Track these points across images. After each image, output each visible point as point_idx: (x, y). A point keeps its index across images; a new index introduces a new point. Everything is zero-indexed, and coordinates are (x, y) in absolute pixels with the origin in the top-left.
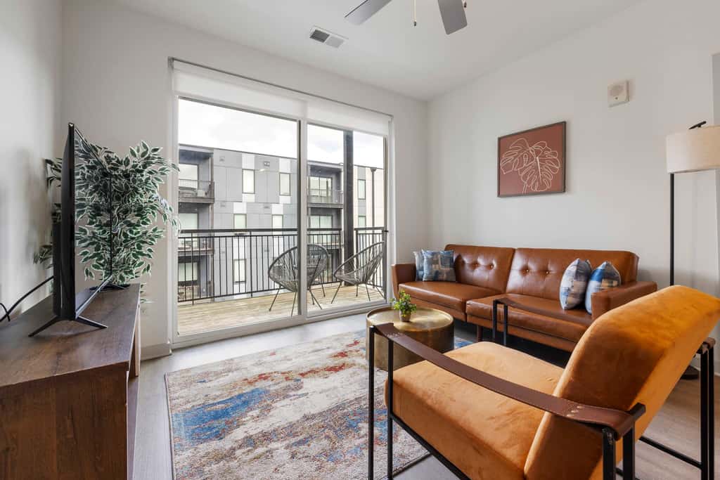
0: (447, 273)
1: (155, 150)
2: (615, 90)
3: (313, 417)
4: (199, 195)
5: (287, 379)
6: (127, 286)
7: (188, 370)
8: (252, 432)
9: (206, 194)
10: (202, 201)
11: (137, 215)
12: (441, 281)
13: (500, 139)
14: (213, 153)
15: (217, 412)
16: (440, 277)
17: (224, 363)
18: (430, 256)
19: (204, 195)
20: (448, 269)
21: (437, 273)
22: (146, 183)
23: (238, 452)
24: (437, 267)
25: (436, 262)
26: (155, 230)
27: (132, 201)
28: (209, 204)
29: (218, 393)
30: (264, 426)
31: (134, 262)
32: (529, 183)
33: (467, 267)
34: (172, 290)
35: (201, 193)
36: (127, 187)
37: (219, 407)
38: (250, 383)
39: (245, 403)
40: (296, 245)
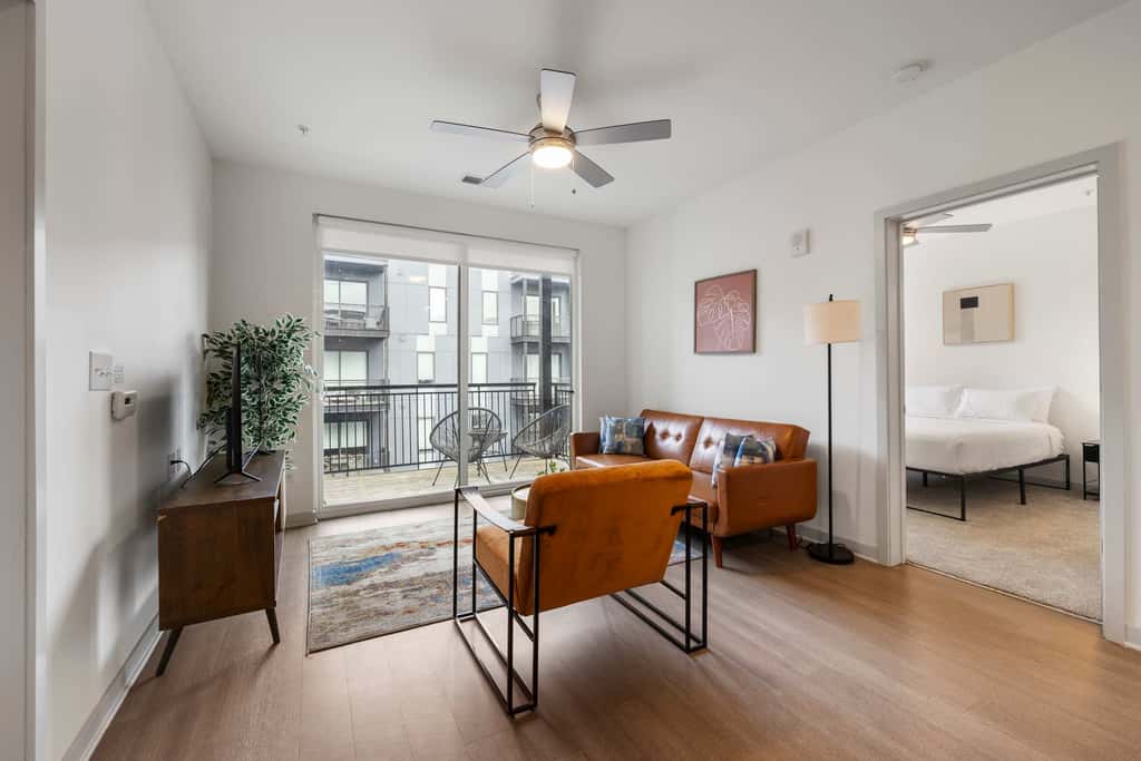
0: (632, 446)
1: (298, 321)
2: (796, 240)
3: (434, 574)
4: (368, 327)
5: (423, 547)
6: (273, 452)
7: (330, 537)
8: (376, 582)
9: (378, 324)
10: (372, 335)
11: (283, 383)
12: (625, 454)
13: (696, 284)
14: (386, 266)
15: (350, 568)
16: (623, 450)
17: (367, 533)
18: (613, 425)
19: (375, 327)
20: (635, 440)
21: (620, 444)
22: (291, 352)
23: (361, 593)
24: (620, 438)
25: (620, 432)
26: (299, 397)
27: (278, 372)
28: (382, 339)
29: (354, 555)
30: (390, 578)
31: (281, 428)
32: (723, 338)
33: (658, 437)
34: (318, 460)
35: (371, 323)
36: (273, 358)
37: (353, 565)
38: (387, 549)
39: (378, 563)
40: (456, 409)
